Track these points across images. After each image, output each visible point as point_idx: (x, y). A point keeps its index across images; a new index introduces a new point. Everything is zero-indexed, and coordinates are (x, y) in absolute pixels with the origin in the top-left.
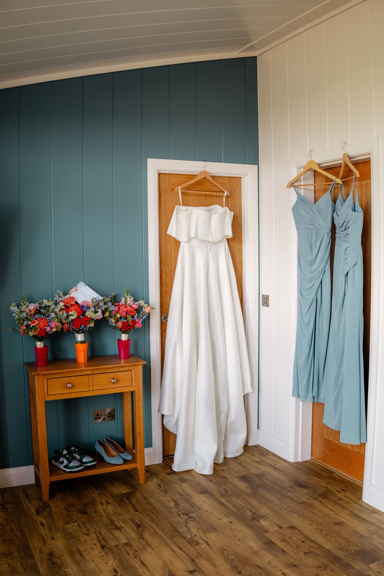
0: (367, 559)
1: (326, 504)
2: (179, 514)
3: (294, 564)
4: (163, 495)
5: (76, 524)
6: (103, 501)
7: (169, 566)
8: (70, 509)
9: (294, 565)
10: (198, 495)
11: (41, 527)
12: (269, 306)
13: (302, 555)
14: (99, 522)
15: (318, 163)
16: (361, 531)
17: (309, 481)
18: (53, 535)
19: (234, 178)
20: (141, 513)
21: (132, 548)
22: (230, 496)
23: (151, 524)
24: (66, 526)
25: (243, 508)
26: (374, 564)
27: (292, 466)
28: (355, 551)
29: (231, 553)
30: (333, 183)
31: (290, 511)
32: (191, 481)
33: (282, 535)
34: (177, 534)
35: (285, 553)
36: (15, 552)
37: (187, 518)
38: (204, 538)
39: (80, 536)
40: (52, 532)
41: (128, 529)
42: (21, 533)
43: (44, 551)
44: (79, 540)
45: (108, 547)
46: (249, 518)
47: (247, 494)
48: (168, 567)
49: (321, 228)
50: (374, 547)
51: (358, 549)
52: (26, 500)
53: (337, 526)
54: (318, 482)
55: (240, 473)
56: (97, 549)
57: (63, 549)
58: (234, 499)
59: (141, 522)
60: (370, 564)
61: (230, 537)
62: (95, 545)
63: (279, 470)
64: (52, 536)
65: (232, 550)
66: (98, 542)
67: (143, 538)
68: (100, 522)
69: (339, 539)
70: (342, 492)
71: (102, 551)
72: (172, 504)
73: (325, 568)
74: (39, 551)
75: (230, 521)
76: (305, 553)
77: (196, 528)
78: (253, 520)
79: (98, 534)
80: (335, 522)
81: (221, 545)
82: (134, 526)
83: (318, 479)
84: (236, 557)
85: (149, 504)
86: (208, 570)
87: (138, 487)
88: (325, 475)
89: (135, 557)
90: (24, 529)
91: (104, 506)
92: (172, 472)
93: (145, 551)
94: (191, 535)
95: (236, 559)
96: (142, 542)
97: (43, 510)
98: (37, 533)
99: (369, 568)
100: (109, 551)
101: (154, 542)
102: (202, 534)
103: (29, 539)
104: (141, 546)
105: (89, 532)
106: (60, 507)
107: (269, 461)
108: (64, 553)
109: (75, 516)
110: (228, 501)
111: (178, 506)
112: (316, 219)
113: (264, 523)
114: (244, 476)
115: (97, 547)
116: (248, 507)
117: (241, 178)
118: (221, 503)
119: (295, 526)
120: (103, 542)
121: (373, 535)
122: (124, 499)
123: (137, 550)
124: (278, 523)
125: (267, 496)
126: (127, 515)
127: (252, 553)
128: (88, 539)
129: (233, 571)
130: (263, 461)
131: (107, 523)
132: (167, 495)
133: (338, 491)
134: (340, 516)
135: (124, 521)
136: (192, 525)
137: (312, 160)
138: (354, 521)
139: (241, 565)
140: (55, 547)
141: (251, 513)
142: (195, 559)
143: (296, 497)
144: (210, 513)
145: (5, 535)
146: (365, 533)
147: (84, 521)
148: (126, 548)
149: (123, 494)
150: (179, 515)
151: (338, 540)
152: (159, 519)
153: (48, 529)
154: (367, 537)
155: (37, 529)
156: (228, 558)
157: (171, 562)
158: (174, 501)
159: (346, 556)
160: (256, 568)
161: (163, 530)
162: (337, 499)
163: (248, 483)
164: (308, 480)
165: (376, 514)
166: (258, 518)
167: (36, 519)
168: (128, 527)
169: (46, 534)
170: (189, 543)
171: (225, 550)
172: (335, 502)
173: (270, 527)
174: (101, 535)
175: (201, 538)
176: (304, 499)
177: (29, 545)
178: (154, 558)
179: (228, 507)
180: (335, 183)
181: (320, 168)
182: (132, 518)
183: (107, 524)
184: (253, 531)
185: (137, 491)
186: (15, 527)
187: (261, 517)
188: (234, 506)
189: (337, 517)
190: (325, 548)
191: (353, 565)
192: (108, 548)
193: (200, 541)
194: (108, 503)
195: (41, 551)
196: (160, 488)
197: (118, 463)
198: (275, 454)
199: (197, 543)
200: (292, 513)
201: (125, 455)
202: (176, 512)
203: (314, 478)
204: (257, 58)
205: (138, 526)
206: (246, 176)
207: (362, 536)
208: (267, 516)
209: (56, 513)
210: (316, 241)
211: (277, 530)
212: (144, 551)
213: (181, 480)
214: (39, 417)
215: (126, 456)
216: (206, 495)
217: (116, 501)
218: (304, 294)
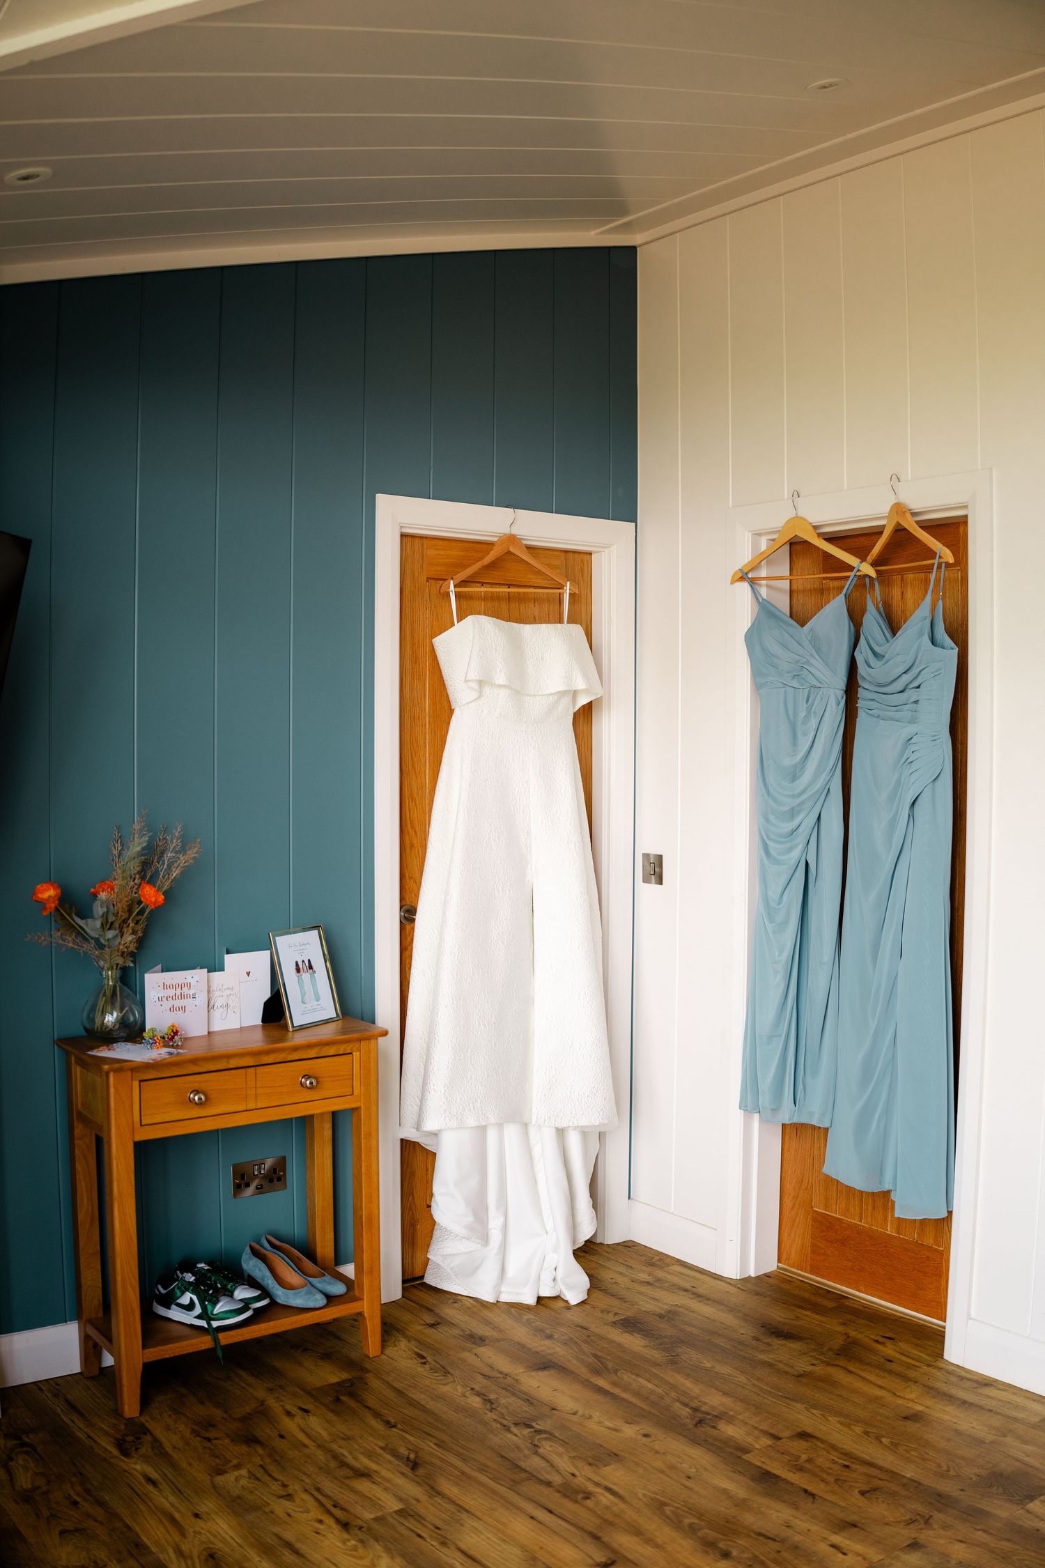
0: (1017, 1493)
1: (862, 1373)
2: (505, 1426)
3: (848, 1520)
4: (441, 1380)
5: (244, 1472)
6: (288, 1407)
7: (541, 1558)
8: (208, 1435)
9: (849, 1523)
10: (533, 1374)
11: (151, 1488)
12: (664, 883)
13: (856, 1498)
14: (302, 1462)
15: (814, 524)
16: (971, 1429)
17: (796, 1323)
18: (194, 1507)
19: (576, 555)
20: (404, 1431)
21: (423, 1522)
22: (616, 1371)
23: (443, 1457)
24: (219, 1480)
25: (663, 1399)
26: (1037, 1502)
27: (739, 1288)
28: (979, 1478)
29: (684, 1511)
30: (852, 574)
31: (781, 1396)
32: (498, 1341)
33: (787, 1455)
34: (523, 1475)
35: (814, 1498)
36: (109, 1560)
37: (531, 1435)
38: (597, 1479)
39: (269, 1502)
40: (186, 1498)
41: (389, 1472)
42: (103, 1509)
43: (188, 1551)
44: (272, 1512)
45: (357, 1524)
46: (688, 1420)
47: (656, 1365)
48: (540, 1560)
49: (819, 685)
50: (1017, 1464)
51: (983, 1472)
52: (75, 1420)
53: (909, 1423)
54: (818, 1322)
55: (616, 1314)
56: (332, 1533)
57: (238, 1541)
58: (627, 1377)
59: (416, 1453)
60: (1028, 1503)
61: (662, 1472)
62: (321, 1521)
63: (708, 1299)
64: (192, 1508)
65: (682, 1503)
66: (327, 1515)
67: (439, 1493)
68: (306, 1462)
69: (928, 1454)
70: (888, 1343)
71: (346, 1536)
72: (476, 1402)
73: (927, 1522)
74: (175, 1552)
75: (642, 1432)
76: (863, 1493)
77: (566, 1458)
78: (699, 1425)
79: (315, 1493)
80: (903, 1415)
81: (649, 1494)
82: (401, 1464)
83: (816, 1317)
84: (699, 1518)
85: (415, 1407)
86: (644, 1556)
87: (367, 1365)
88: (831, 1304)
89: (444, 1544)
90: (107, 1498)
91: (298, 1419)
92: (439, 1320)
93: (462, 1525)
94: (561, 1474)
95: (702, 1523)
96: (444, 1504)
97: (133, 1442)
98: (146, 1503)
99: (1029, 1512)
100: (367, 1535)
101: (472, 1500)
102: (588, 1471)
103: (134, 1524)
104: (445, 1514)
105: (290, 1492)
106: (180, 1432)
107: (676, 1280)
108: (245, 1550)
109: (231, 1452)
110: (615, 1384)
111: (493, 1406)
112: (808, 662)
113: (729, 1430)
114: (628, 1320)
115: (330, 1527)
116: (673, 1394)
117: (591, 554)
118: (600, 1390)
119: (809, 1430)
120: (337, 1512)
121: (1005, 1436)
122: (342, 1398)
123: (439, 1526)
124: (764, 1427)
125: (708, 1365)
126: (371, 1438)
127: (736, 1506)
128: (297, 1509)
129: (706, 1552)
130: (659, 1280)
131: (325, 1462)
132: (452, 1380)
133: (877, 1342)
134: (908, 1400)
135: (370, 1455)
136: (550, 1449)
137: (799, 515)
138: (947, 1409)
139: (721, 1536)
140: (215, 1536)
141: (688, 1410)
142: (600, 1534)
143: (780, 1362)
144: (583, 1416)
145: (59, 1517)
146: (984, 1434)
147: (261, 1463)
148: (406, 1524)
149: (333, 1384)
150: (507, 1429)
151: (927, 1456)
152: (459, 1443)
153: (172, 1490)
154: (992, 1442)
155: (140, 1493)
156: (680, 1522)
157: (541, 1548)
158: (479, 1394)
159: (962, 1490)
160: (761, 1538)
161: (483, 1470)
162: (882, 1360)
163: (646, 1336)
164: (792, 1320)
165: (992, 1388)
166: (710, 1419)
167: (127, 1468)
168: (389, 1470)
169: (172, 1505)
170: (565, 1496)
171: (666, 1504)
172: (879, 1367)
173: (750, 1439)
174: (324, 1495)
175: (589, 1479)
176: (802, 1365)
177: (139, 1537)
178: (493, 1541)
179: (623, 1399)
180: (858, 574)
181: (819, 535)
182: (387, 1445)
183: (326, 1464)
184: (711, 1451)
185: (370, 1375)
186: (78, 1494)
187: (716, 1416)
188: (637, 1394)
189: (900, 1401)
190: (904, 1477)
191: (987, 1509)
192: (361, 1528)
193: (590, 1489)
194: (306, 1411)
195: (180, 1553)
196: (425, 1363)
197: (311, 1305)
198: (684, 1262)
199: (584, 1492)
200: (789, 1402)
201: (325, 1281)
202: (495, 1420)
203: (806, 1313)
204: (637, 251)
205: (411, 1464)
206: (606, 550)
207: (981, 1442)
208: (731, 1413)
209: (175, 1448)
210: (807, 718)
211: (770, 1446)
212: (458, 1525)
213: (473, 1340)
214: (118, 1188)
215: (329, 1283)
216: (552, 1372)
217: (326, 1406)
218: (773, 853)
